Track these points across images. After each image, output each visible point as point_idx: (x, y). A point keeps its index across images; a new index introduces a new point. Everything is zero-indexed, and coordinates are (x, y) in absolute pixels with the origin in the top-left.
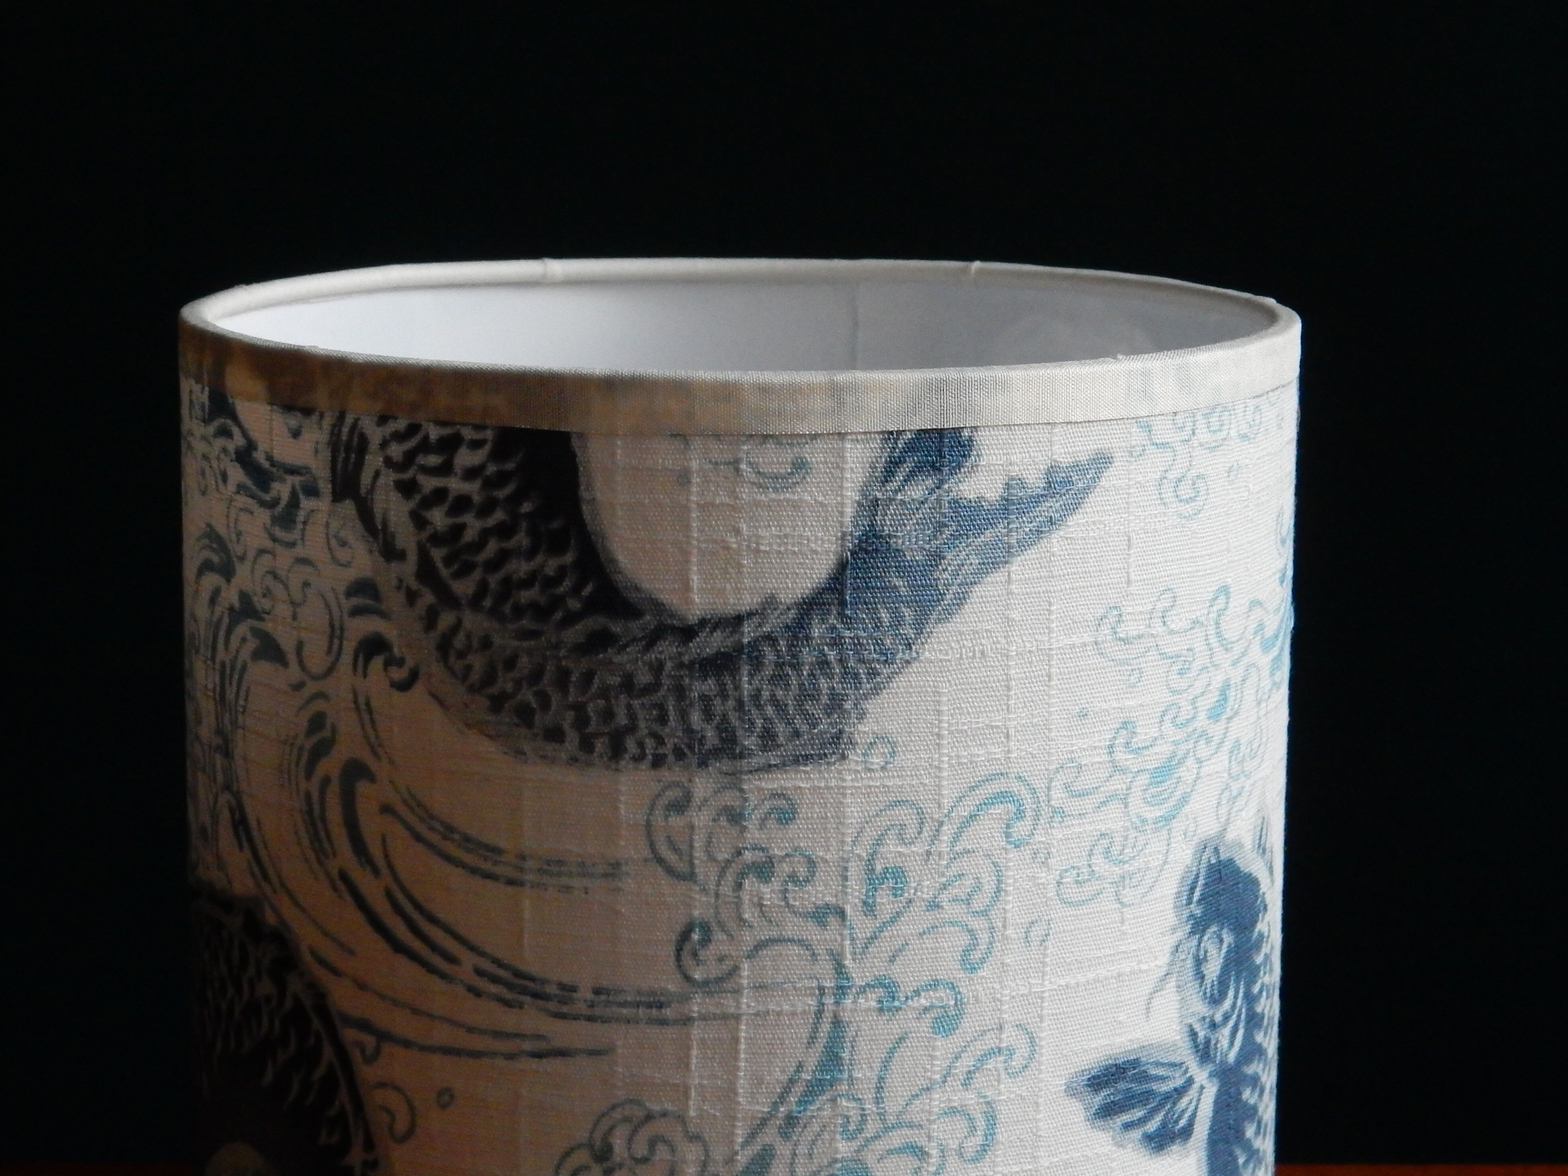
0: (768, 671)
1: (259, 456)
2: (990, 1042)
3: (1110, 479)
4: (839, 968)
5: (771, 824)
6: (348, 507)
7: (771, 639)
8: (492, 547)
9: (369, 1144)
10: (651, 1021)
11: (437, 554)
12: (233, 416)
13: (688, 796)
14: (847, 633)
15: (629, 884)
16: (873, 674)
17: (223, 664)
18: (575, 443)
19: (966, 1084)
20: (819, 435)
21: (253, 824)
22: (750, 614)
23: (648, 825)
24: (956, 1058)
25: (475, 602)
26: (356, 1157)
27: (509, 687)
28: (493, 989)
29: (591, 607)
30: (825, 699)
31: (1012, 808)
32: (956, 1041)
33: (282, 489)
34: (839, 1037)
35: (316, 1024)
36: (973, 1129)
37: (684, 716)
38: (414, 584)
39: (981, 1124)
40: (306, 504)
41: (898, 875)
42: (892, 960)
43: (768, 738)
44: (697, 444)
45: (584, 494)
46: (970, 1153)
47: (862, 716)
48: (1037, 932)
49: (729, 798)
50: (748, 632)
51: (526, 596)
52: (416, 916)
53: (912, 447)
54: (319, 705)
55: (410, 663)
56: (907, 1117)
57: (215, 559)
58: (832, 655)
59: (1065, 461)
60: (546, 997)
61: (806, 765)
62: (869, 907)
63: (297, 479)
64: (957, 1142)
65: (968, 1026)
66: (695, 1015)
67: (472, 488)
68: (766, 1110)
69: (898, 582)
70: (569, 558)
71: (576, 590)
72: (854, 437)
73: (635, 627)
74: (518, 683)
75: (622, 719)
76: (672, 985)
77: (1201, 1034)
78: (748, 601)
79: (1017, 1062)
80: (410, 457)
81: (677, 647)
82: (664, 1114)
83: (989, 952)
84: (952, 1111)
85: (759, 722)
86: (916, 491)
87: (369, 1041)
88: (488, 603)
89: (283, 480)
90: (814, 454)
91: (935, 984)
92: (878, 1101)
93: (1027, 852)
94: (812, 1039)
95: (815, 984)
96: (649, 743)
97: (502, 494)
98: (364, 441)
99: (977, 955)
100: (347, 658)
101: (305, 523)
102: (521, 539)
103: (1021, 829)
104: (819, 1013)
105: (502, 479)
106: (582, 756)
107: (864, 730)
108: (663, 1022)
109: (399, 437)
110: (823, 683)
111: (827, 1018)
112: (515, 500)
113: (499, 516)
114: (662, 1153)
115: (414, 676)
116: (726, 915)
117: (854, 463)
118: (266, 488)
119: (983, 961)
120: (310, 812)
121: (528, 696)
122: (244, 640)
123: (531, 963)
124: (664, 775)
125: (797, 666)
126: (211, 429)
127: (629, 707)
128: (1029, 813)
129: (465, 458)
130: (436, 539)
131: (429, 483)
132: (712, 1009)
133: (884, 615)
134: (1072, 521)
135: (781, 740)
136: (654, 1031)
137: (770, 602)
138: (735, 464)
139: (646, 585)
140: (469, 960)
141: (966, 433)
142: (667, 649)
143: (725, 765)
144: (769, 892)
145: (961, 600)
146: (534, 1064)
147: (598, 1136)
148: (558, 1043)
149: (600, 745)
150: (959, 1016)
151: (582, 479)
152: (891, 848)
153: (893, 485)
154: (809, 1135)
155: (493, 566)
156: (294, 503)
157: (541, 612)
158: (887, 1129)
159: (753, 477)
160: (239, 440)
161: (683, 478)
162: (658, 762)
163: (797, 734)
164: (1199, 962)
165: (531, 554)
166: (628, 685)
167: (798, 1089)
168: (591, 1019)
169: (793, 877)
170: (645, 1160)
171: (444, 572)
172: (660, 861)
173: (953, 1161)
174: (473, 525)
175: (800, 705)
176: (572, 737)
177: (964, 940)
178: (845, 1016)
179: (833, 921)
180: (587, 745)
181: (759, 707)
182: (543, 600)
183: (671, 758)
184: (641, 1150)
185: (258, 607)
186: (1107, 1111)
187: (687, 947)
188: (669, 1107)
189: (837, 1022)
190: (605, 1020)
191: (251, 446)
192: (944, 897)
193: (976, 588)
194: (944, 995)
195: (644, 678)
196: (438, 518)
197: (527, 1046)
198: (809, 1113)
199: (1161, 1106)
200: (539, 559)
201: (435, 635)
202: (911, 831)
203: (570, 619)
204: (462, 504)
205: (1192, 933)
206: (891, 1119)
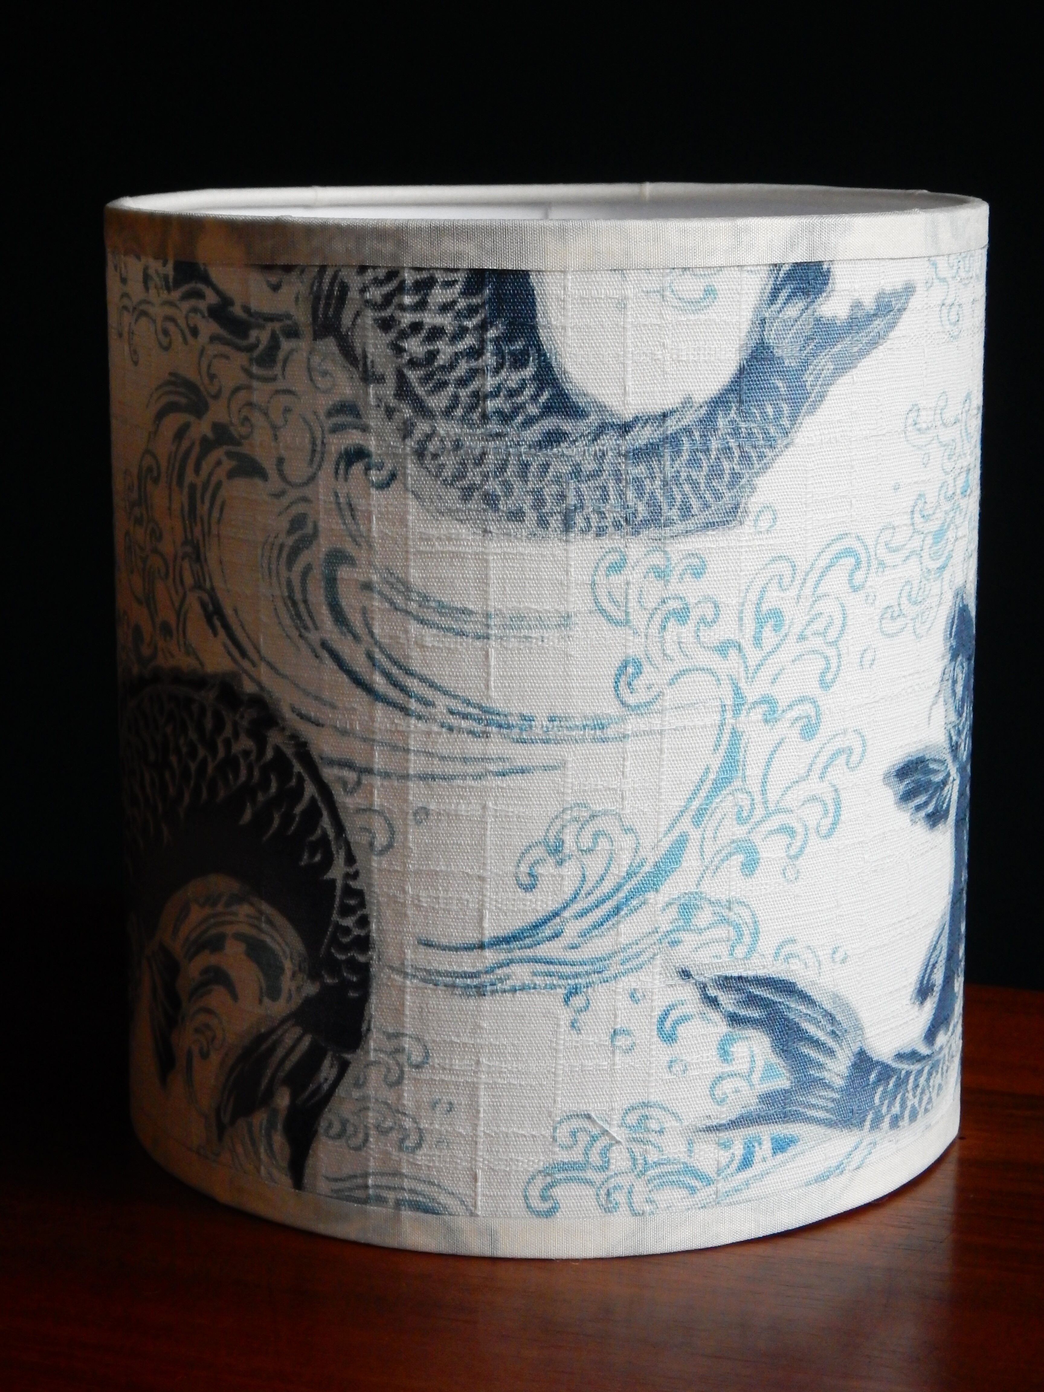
0: (685, 456)
1: (237, 310)
2: (838, 743)
3: (915, 302)
4: (737, 691)
5: (688, 578)
6: (330, 345)
7: (688, 431)
8: (463, 367)
9: (351, 859)
10: (594, 740)
11: (413, 375)
12: (206, 280)
13: (624, 559)
14: (743, 425)
15: (577, 632)
16: (761, 457)
17: (193, 487)
18: (533, 279)
19: (821, 778)
20: (723, 267)
21: (229, 612)
22: (672, 412)
23: (594, 583)
24: (816, 757)
25: (448, 412)
26: (337, 872)
27: (478, 480)
28: (464, 724)
29: (547, 410)
30: (727, 478)
31: (853, 560)
32: (815, 745)
33: (261, 336)
34: (736, 744)
35: (298, 768)
36: (826, 812)
37: (621, 495)
38: (393, 402)
39: (831, 808)
40: (286, 345)
41: (777, 614)
42: (774, 681)
43: (686, 511)
44: (632, 276)
45: (540, 320)
46: (824, 831)
47: (754, 489)
48: (868, 657)
49: (657, 559)
50: (672, 426)
51: (491, 405)
52: (395, 671)
53: (789, 276)
54: (300, 508)
55: (389, 466)
56: (782, 805)
57: (183, 401)
58: (733, 443)
59: (888, 289)
60: (509, 727)
61: (713, 530)
62: (757, 641)
63: (277, 326)
64: (815, 822)
65: (825, 731)
66: (630, 733)
67: (446, 321)
68: (683, 804)
69: (780, 384)
70: (529, 372)
71: (534, 398)
72: (749, 268)
73: (583, 426)
74: (485, 476)
75: (572, 500)
76: (611, 708)
77: (954, 738)
78: (670, 401)
79: (855, 758)
80: (387, 300)
81: (616, 440)
82: (605, 813)
83: (836, 675)
84: (814, 799)
85: (679, 497)
86: (792, 311)
87: (351, 776)
88: (459, 412)
89: (262, 327)
90: (720, 282)
91: (802, 700)
92: (764, 792)
93: (862, 594)
94: (717, 746)
95: (719, 703)
96: (594, 518)
97: (469, 324)
98: (344, 289)
99: (829, 677)
100: (328, 467)
101: (285, 361)
102: (489, 359)
103: (859, 576)
104: (722, 725)
105: (472, 311)
106: (540, 531)
107: (754, 502)
108: (604, 740)
109: (378, 282)
110: (726, 465)
111: (727, 729)
112: (483, 327)
113: (469, 341)
114: (603, 844)
115: (393, 476)
116: (655, 651)
117: (749, 289)
118: (245, 336)
119: (833, 681)
120: (291, 597)
121: (493, 486)
122: (219, 463)
123: (497, 701)
124: (606, 542)
125: (707, 451)
126: (176, 295)
127: (578, 490)
128: (864, 565)
129: (439, 295)
130: (413, 363)
131: (407, 319)
132: (643, 727)
133: (770, 410)
134: (892, 335)
135: (695, 511)
136: (600, 747)
137: (687, 402)
138: (661, 293)
139: (591, 391)
140: (442, 702)
141: (825, 267)
142: (608, 441)
143: (653, 532)
144: (687, 631)
145: (822, 397)
146: (499, 781)
147: (551, 834)
148: (519, 763)
149: (555, 522)
150: (818, 724)
151: (539, 308)
152: (773, 594)
153: (776, 307)
154: (714, 823)
155: (462, 382)
156: (274, 346)
157: (505, 418)
158: (769, 815)
159: (676, 302)
160: (212, 298)
161: (622, 305)
162: (601, 532)
163: (707, 506)
164: (955, 682)
165: (497, 371)
166: (577, 473)
167: (707, 786)
168: (546, 742)
169: (703, 620)
170: (590, 850)
171: (420, 391)
172: (602, 611)
173: (813, 837)
174: (445, 350)
175: (708, 484)
176: (531, 516)
177: (821, 664)
178: (740, 727)
179: (733, 653)
180: (543, 522)
181: (679, 485)
182: (507, 408)
183: (611, 529)
184: (586, 842)
185: (236, 434)
186: (907, 797)
187: (623, 678)
188: (610, 807)
189: (735, 733)
190: (557, 742)
191: (226, 301)
192: (808, 633)
193: (832, 388)
194: (808, 708)
195: (589, 466)
196: (415, 346)
197: (492, 767)
198: (714, 805)
199: (935, 791)
200: (503, 373)
201: (411, 443)
202: (786, 581)
203: (530, 421)
204: (436, 333)
205: (951, 660)
206: (772, 807)
